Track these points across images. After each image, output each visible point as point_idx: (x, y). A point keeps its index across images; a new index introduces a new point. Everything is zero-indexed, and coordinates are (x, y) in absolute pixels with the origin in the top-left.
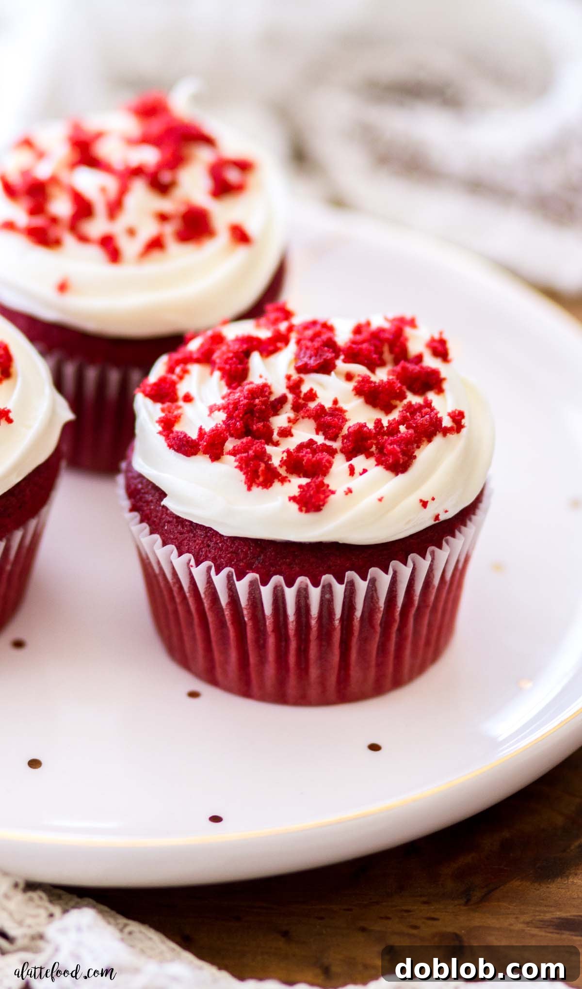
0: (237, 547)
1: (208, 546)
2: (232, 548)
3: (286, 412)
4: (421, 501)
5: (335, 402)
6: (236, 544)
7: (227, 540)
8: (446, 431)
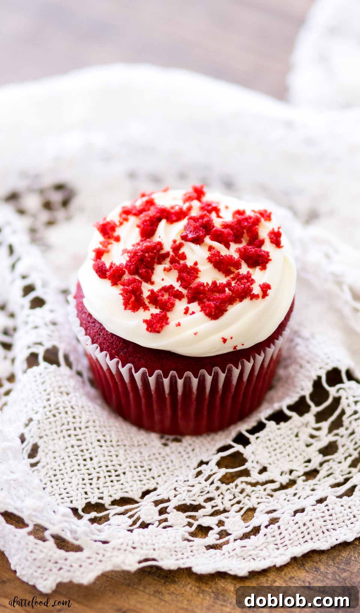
0: (113, 340)
1: (100, 335)
2: (111, 340)
3: (165, 264)
4: (223, 338)
5: (196, 264)
6: (114, 339)
7: (109, 335)
8: (254, 297)
